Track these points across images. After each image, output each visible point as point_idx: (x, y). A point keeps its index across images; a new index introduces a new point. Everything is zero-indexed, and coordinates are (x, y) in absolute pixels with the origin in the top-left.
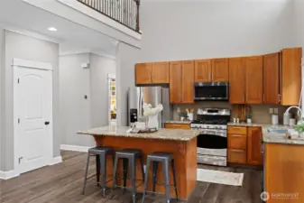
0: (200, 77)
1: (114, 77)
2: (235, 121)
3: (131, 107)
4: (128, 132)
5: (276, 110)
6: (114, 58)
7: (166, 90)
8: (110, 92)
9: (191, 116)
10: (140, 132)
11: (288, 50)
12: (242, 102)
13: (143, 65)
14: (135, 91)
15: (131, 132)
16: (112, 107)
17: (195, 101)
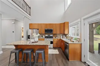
0: (46, 28)
1: (23, 27)
2: (54, 38)
3: (28, 35)
4: (28, 43)
5: (62, 35)
6: (23, 22)
7: (38, 30)
8: (22, 31)
9: (44, 37)
10: (32, 43)
11: (66, 22)
12: (55, 33)
13: (32, 24)
14: (29, 30)
15: (29, 43)
16: (22, 35)
17: (45, 33)
